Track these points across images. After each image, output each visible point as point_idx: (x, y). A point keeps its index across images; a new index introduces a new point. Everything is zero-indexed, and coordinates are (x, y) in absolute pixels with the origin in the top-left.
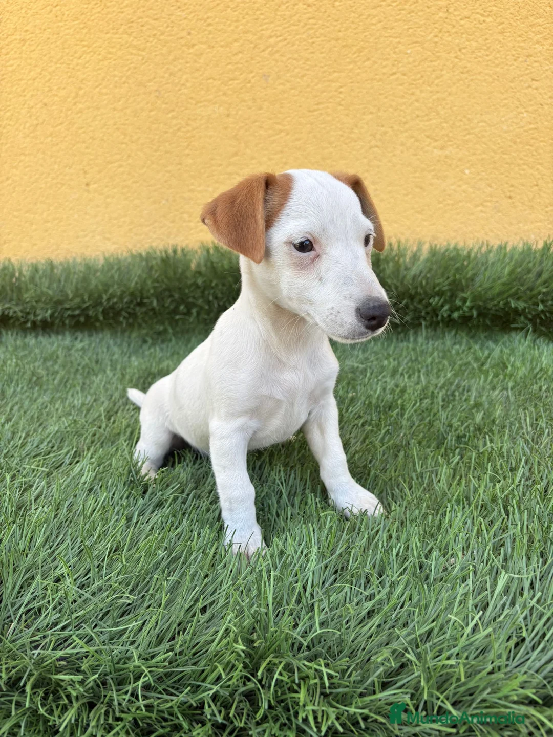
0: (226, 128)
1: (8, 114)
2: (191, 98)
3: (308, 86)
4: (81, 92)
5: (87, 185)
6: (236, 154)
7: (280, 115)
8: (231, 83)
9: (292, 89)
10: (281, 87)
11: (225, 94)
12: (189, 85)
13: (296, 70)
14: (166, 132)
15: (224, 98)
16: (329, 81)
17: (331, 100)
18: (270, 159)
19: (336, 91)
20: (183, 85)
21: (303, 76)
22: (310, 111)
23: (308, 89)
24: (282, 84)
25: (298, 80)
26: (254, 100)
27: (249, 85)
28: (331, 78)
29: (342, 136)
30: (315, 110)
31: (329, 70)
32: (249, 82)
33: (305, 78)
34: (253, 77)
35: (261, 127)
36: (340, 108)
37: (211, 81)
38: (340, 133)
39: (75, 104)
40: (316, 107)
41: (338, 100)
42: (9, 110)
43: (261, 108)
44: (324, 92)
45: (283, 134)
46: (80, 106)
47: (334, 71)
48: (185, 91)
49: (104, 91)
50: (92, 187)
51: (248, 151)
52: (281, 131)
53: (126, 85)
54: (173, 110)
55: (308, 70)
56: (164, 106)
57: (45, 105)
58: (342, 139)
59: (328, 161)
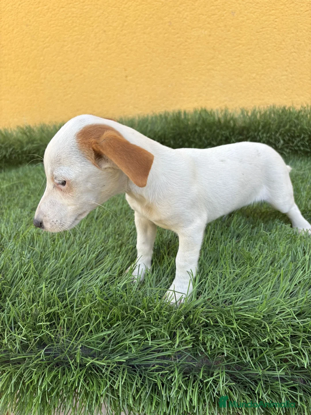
0: (208, 43)
1: (83, 37)
2: (189, 26)
3: (257, 18)
4: (126, 24)
5: (126, 77)
6: (213, 58)
7: (240, 35)
8: (212, 16)
9: (247, 19)
10: (242, 18)
11: (209, 23)
12: (188, 18)
13: (251, 9)
14: (173, 46)
15: (209, 26)
16: (270, 15)
17: (270, 26)
18: (232, 61)
19: (273, 21)
20: (185, 18)
21: (255, 12)
22: (257, 32)
23: (257, 20)
25: (252, 15)
26: (225, 26)
27: (223, 18)
28: (271, 13)
29: (275, 46)
30: (261, 32)
31: (270, 9)
32: (223, 16)
33: (256, 14)
34: (226, 13)
35: (228, 42)
36: (275, 30)
37: (201, 16)
38: (274, 44)
39: (122, 31)
40: (261, 30)
41: (274, 26)
42: (83, 35)
43: (229, 31)
44: (266, 21)
45: (241, 46)
46: (125, 32)
47: (273, 10)
48: (186, 22)
49: (139, 23)
50: (129, 78)
51: (220, 56)
52: (240, 44)
53: (152, 19)
54: (178, 33)
55: (258, 9)
56: (173, 31)
57: (105, 31)
58: (275, 48)
59: (266, 61)
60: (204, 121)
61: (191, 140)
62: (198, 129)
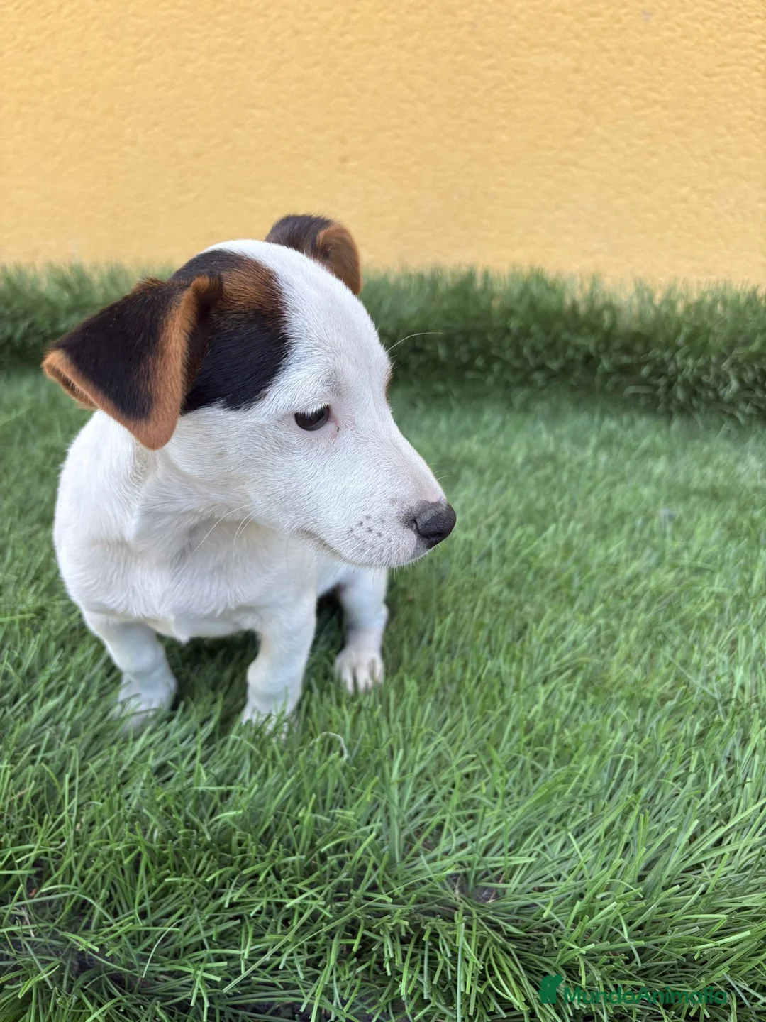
0: (570, 91)
1: (239, 42)
2: (524, 39)
3: (711, 36)
4: (355, 17)
5: (344, 160)
6: (578, 133)
7: (658, 78)
8: (590, 20)
9: (684, 37)
10: (667, 34)
11: (578, 37)
12: (523, 17)
13: (697, 10)
14: (476, 89)
15: (577, 43)
16: (746, 31)
17: (744, 61)
18: (630, 145)
19: (754, 47)
20: (515, 17)
21: (705, 20)
22: (708, 75)
23: (711, 41)
24: (671, 29)
25: (698, 25)
26: (622, 49)
27: (617, 26)
28: (750, 26)
29: (751, 119)
30: (716, 74)
31: (750, 14)
32: (619, 21)
33: (708, 23)
34: (627, 14)
35: (625, 93)
36: (756, 74)
37: (559, 15)
38: (750, 113)
39: (343, 34)
40: (718, 70)
41: (756, 61)
42: (241, 37)
43: (630, 63)
44: (735, 46)
45: (658, 108)
46: (349, 38)
47: (758, 17)
48: (515, 26)
49: (391, 17)
50: (352, 164)
51: (598, 130)
52: (655, 102)
53: (425, 11)
54: (491, 56)
55: (715, 10)
56: (479, 48)
57: (297, 32)
58: (750, 123)
59: (720, 156)
60: (533, 306)
61: (494, 351)
62: (514, 324)
